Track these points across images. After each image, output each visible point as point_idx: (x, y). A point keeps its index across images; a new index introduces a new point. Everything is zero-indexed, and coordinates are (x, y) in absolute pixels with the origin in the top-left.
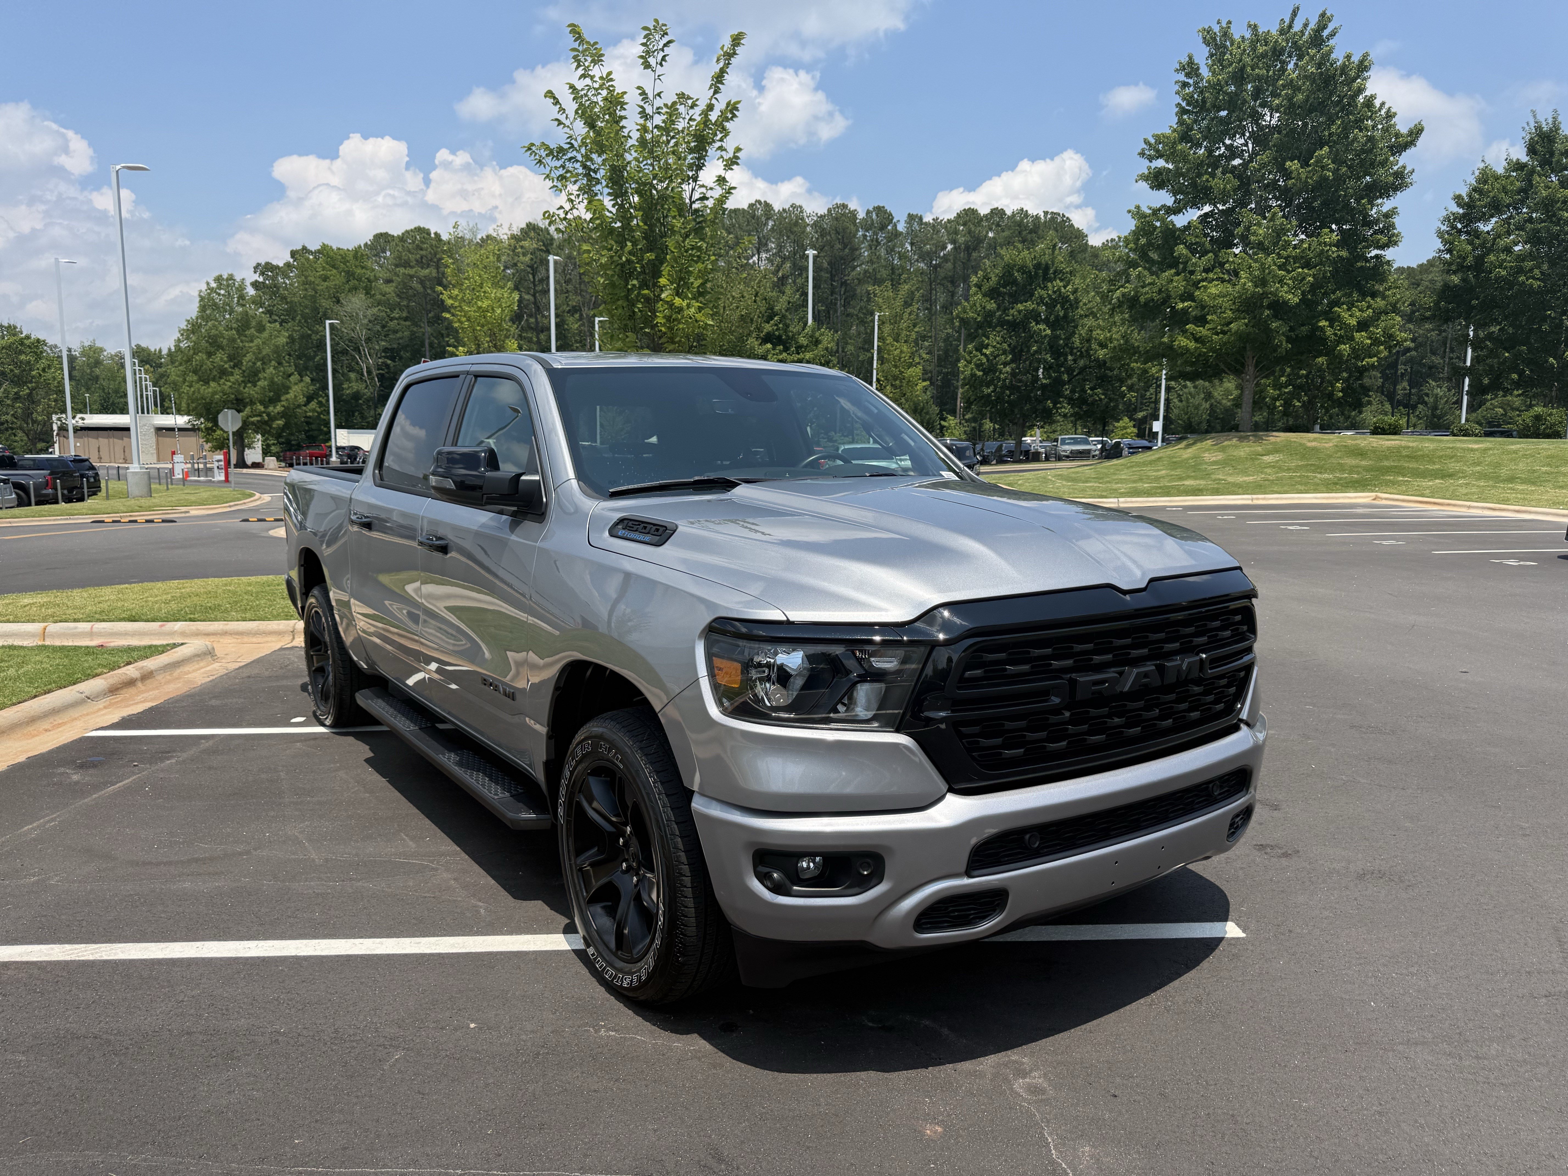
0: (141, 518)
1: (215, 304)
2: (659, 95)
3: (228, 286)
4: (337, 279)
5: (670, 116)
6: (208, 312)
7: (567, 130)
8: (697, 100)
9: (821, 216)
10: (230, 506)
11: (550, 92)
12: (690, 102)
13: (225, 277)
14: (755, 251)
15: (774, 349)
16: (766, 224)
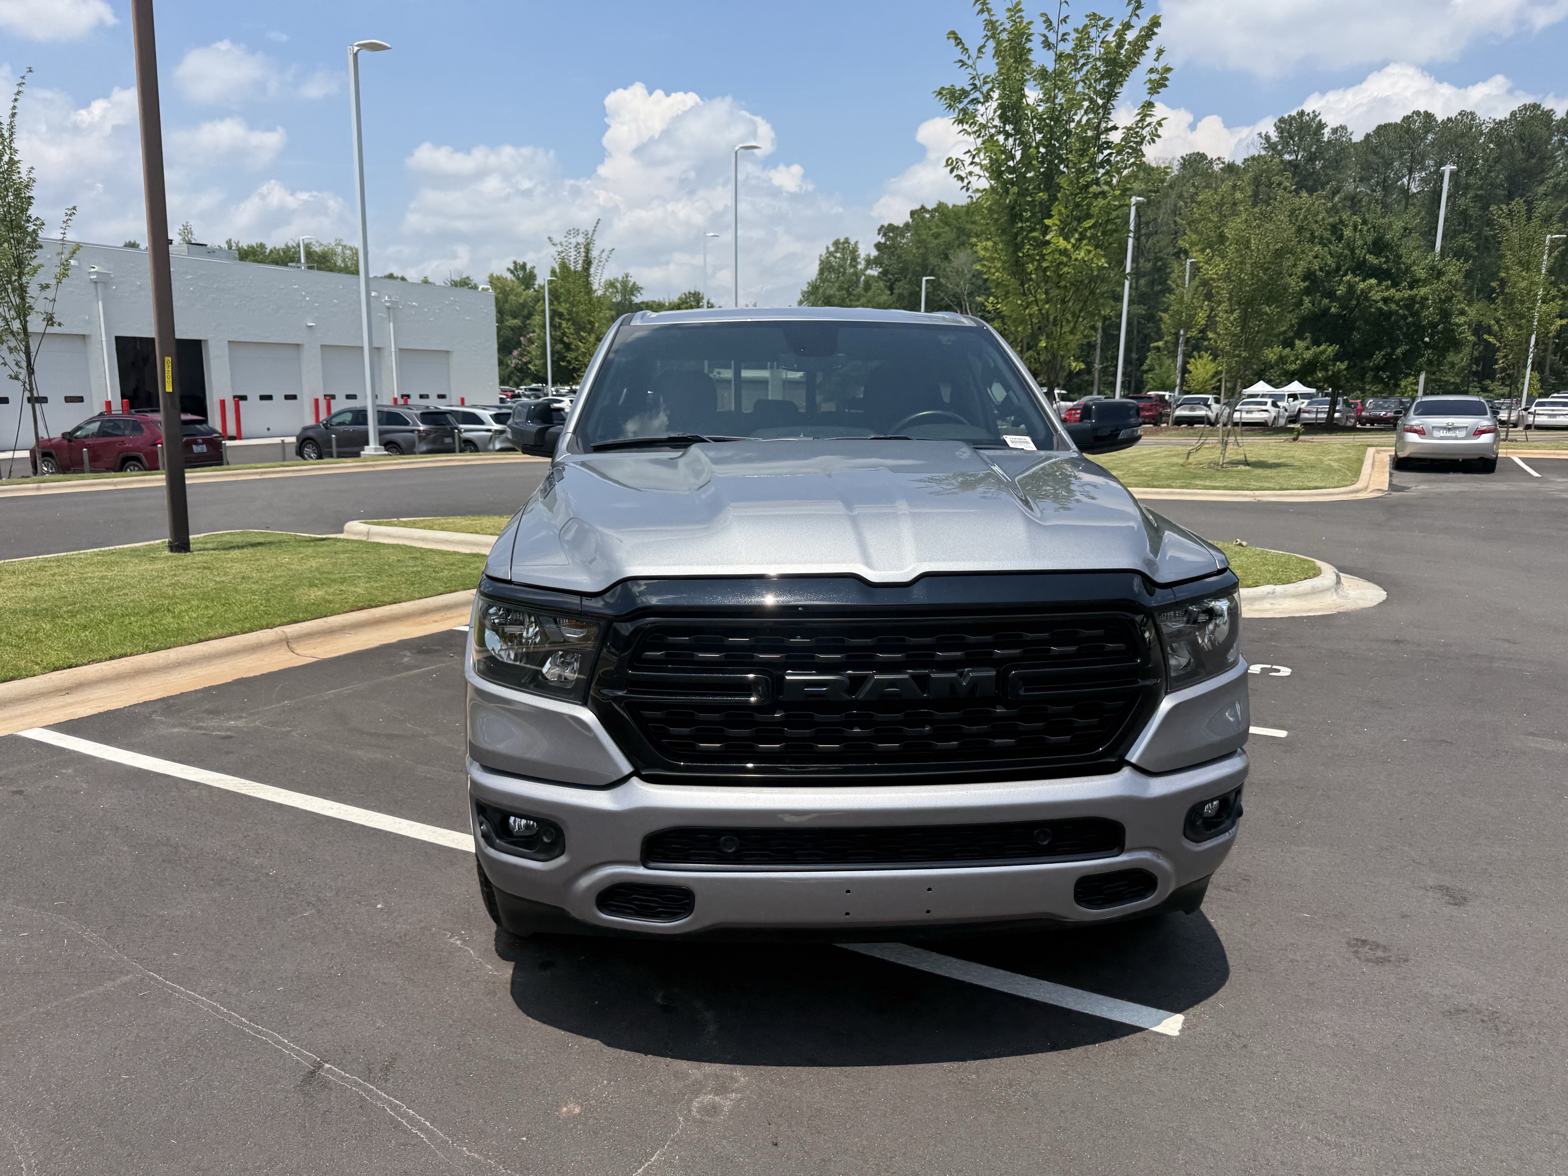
1: (832, 267)
2: (1064, 20)
3: (843, 249)
4: (948, 234)
5: (1080, 42)
6: (825, 274)
7: (970, 70)
8: (1111, 19)
9: (1501, 121)
11: (953, 33)
12: (1101, 23)
13: (842, 241)
14: (1405, 171)
15: (1379, 284)
16: (1425, 138)
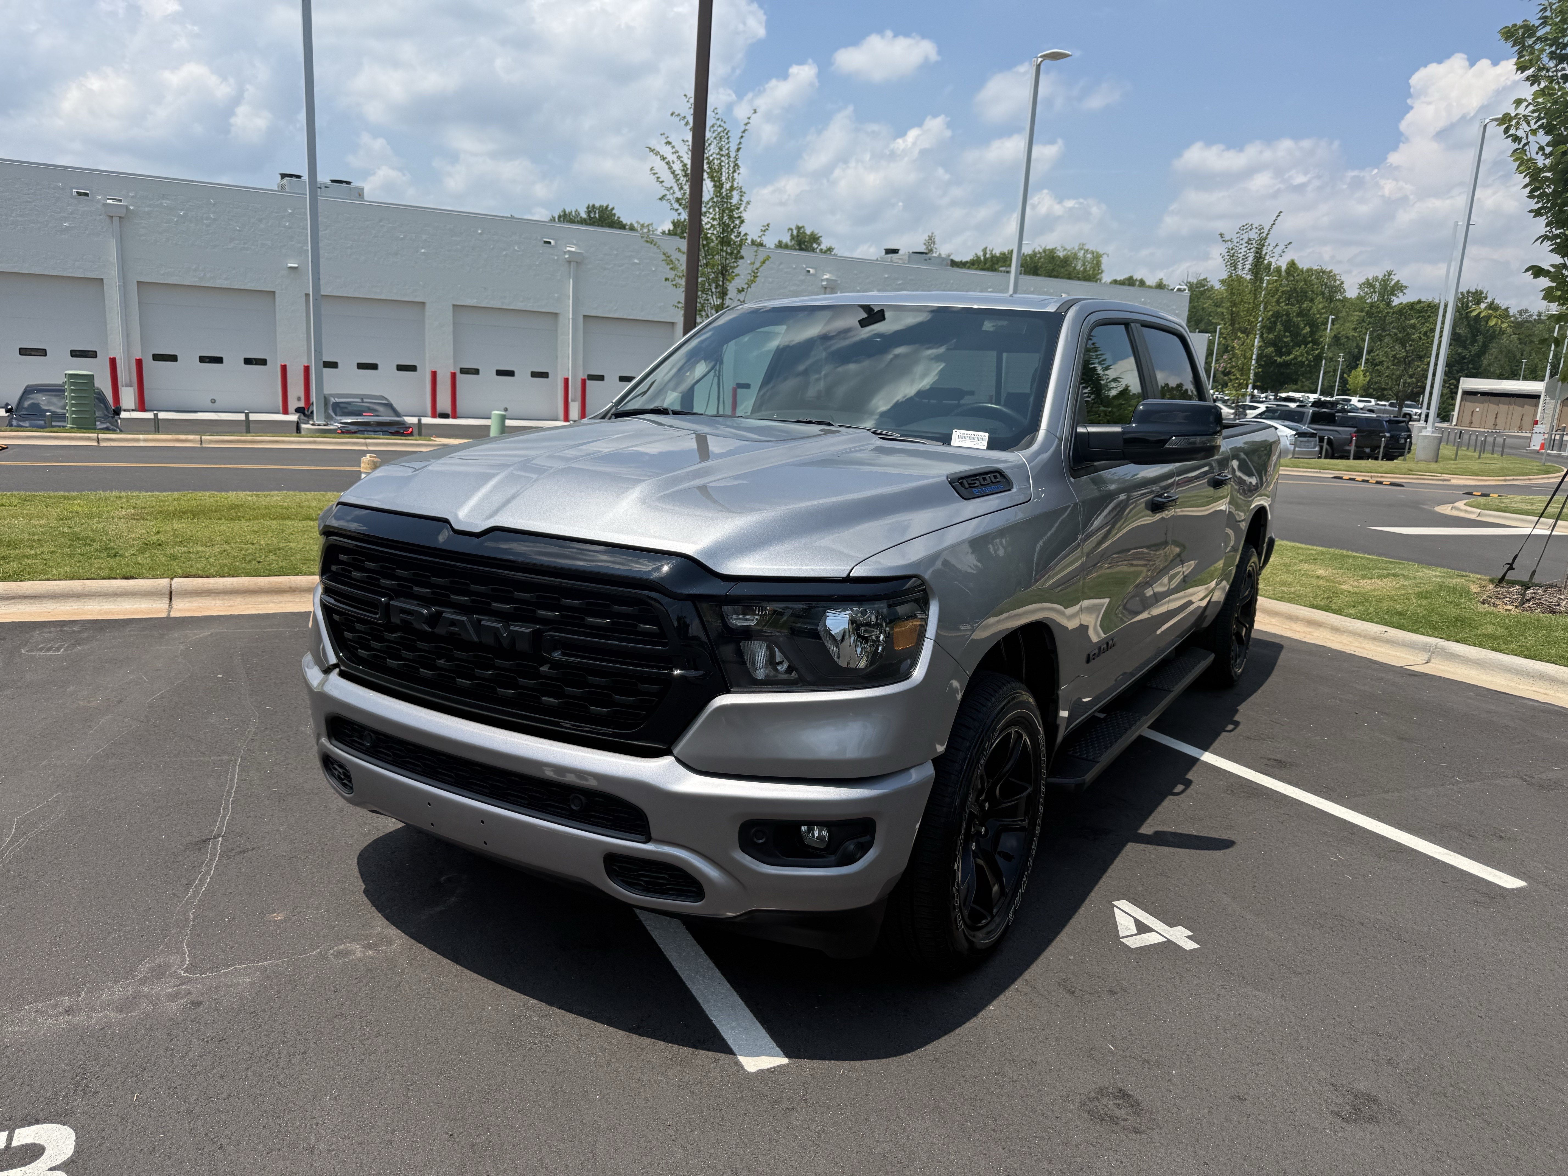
0: (1387, 481)
10: (1505, 480)
